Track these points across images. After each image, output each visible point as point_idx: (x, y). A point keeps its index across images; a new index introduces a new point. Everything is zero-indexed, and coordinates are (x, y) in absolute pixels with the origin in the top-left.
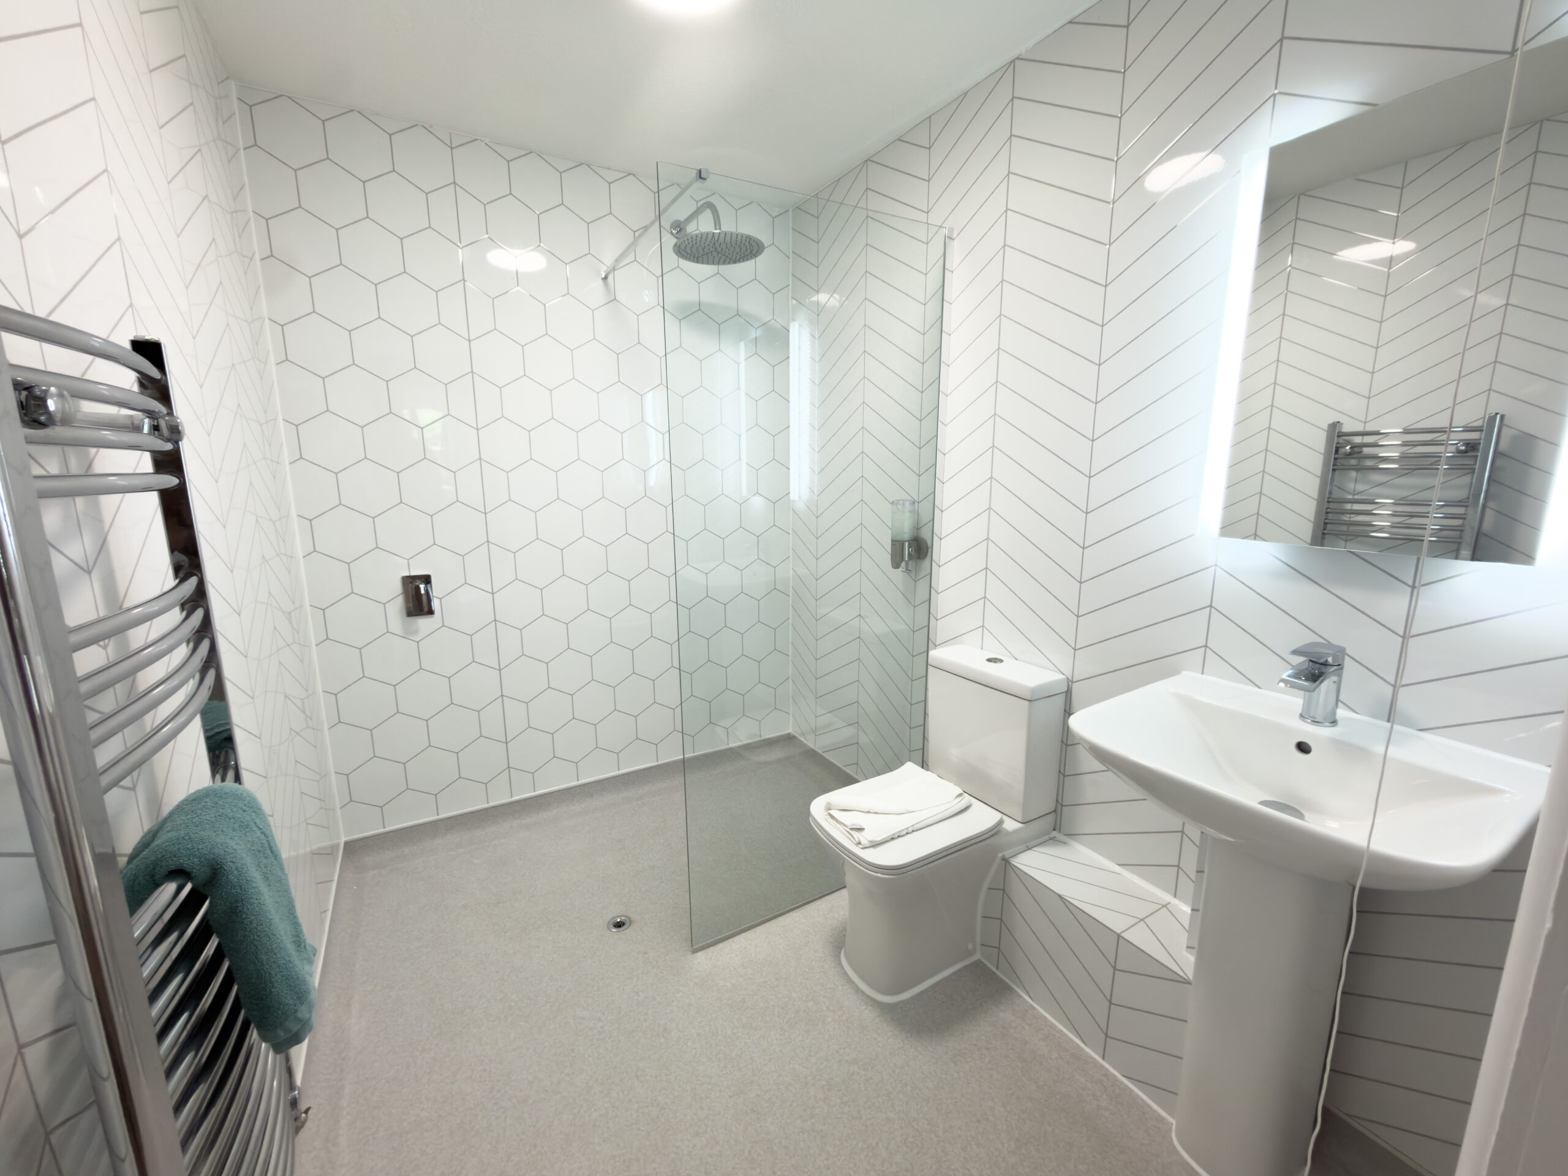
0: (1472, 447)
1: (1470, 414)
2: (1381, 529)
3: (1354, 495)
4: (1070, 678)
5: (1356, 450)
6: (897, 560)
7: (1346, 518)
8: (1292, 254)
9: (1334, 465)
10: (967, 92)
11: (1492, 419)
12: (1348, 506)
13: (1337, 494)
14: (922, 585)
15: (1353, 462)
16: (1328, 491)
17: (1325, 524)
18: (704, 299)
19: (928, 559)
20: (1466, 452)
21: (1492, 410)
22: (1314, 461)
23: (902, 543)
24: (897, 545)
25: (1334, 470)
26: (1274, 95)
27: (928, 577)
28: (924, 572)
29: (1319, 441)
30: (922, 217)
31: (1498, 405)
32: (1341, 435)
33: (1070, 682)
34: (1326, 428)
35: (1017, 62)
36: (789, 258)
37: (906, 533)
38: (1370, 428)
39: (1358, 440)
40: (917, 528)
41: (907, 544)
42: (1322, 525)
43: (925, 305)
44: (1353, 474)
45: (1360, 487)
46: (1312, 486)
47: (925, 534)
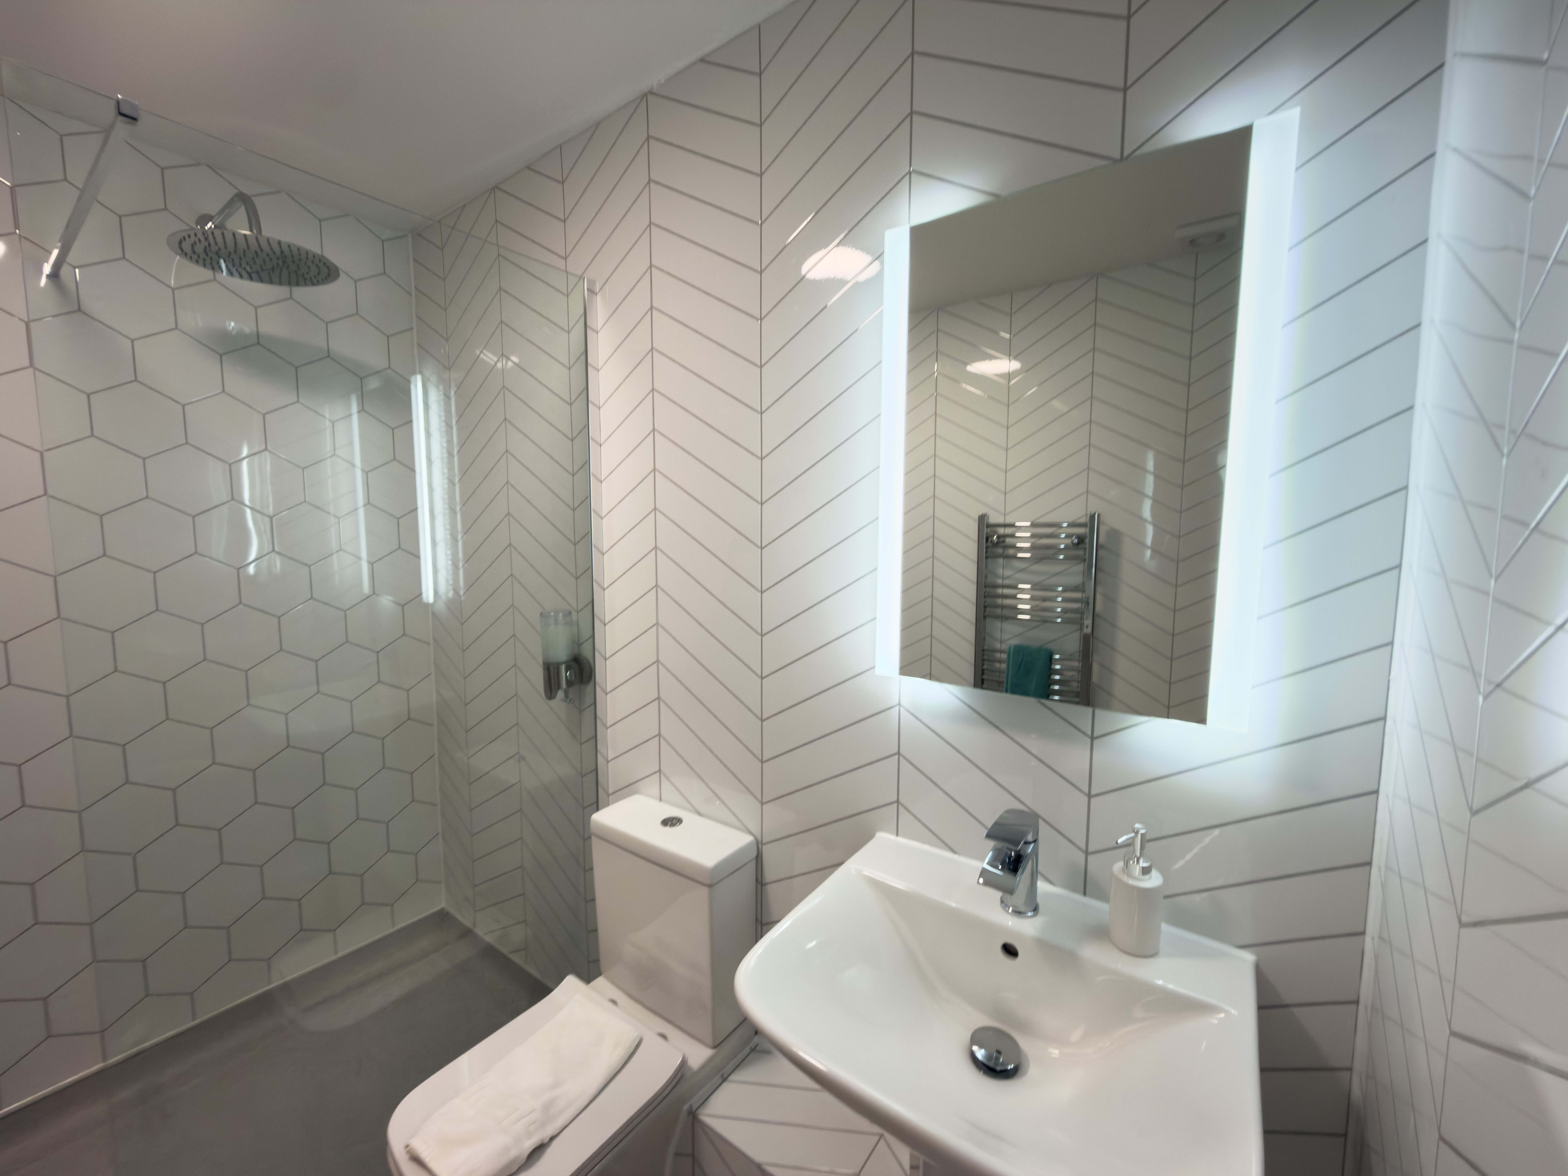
0: (1081, 540)
1: (1076, 512)
2: (1023, 612)
3: (1003, 579)
4: (759, 838)
5: (1001, 539)
6: (551, 685)
7: (999, 601)
8: (937, 361)
9: (986, 552)
10: (598, 124)
11: (1092, 517)
12: (1000, 591)
13: (991, 579)
14: (588, 715)
15: (1000, 551)
16: (984, 577)
17: (985, 607)
18: (264, 329)
19: (592, 683)
20: (1078, 543)
21: (1091, 510)
22: (970, 548)
23: (557, 666)
24: (551, 671)
25: (987, 558)
26: (910, 173)
27: (592, 708)
28: (588, 700)
29: (972, 530)
30: (560, 263)
31: (1095, 506)
32: (989, 526)
33: (759, 845)
34: (977, 518)
35: (650, 97)
36: (411, 295)
37: (561, 653)
38: (1009, 520)
39: (1001, 531)
40: (577, 643)
41: (563, 667)
42: (983, 608)
43: (569, 369)
44: (1001, 561)
45: (1007, 573)
46: (971, 570)
47: (586, 652)
